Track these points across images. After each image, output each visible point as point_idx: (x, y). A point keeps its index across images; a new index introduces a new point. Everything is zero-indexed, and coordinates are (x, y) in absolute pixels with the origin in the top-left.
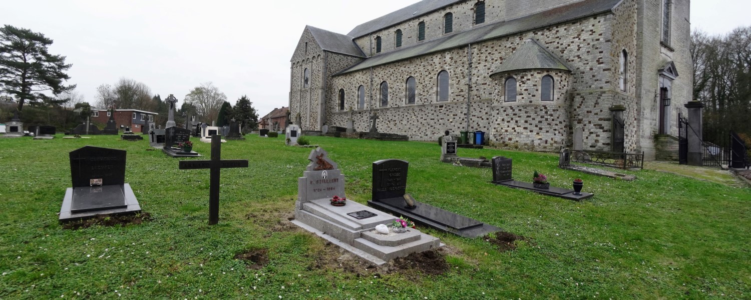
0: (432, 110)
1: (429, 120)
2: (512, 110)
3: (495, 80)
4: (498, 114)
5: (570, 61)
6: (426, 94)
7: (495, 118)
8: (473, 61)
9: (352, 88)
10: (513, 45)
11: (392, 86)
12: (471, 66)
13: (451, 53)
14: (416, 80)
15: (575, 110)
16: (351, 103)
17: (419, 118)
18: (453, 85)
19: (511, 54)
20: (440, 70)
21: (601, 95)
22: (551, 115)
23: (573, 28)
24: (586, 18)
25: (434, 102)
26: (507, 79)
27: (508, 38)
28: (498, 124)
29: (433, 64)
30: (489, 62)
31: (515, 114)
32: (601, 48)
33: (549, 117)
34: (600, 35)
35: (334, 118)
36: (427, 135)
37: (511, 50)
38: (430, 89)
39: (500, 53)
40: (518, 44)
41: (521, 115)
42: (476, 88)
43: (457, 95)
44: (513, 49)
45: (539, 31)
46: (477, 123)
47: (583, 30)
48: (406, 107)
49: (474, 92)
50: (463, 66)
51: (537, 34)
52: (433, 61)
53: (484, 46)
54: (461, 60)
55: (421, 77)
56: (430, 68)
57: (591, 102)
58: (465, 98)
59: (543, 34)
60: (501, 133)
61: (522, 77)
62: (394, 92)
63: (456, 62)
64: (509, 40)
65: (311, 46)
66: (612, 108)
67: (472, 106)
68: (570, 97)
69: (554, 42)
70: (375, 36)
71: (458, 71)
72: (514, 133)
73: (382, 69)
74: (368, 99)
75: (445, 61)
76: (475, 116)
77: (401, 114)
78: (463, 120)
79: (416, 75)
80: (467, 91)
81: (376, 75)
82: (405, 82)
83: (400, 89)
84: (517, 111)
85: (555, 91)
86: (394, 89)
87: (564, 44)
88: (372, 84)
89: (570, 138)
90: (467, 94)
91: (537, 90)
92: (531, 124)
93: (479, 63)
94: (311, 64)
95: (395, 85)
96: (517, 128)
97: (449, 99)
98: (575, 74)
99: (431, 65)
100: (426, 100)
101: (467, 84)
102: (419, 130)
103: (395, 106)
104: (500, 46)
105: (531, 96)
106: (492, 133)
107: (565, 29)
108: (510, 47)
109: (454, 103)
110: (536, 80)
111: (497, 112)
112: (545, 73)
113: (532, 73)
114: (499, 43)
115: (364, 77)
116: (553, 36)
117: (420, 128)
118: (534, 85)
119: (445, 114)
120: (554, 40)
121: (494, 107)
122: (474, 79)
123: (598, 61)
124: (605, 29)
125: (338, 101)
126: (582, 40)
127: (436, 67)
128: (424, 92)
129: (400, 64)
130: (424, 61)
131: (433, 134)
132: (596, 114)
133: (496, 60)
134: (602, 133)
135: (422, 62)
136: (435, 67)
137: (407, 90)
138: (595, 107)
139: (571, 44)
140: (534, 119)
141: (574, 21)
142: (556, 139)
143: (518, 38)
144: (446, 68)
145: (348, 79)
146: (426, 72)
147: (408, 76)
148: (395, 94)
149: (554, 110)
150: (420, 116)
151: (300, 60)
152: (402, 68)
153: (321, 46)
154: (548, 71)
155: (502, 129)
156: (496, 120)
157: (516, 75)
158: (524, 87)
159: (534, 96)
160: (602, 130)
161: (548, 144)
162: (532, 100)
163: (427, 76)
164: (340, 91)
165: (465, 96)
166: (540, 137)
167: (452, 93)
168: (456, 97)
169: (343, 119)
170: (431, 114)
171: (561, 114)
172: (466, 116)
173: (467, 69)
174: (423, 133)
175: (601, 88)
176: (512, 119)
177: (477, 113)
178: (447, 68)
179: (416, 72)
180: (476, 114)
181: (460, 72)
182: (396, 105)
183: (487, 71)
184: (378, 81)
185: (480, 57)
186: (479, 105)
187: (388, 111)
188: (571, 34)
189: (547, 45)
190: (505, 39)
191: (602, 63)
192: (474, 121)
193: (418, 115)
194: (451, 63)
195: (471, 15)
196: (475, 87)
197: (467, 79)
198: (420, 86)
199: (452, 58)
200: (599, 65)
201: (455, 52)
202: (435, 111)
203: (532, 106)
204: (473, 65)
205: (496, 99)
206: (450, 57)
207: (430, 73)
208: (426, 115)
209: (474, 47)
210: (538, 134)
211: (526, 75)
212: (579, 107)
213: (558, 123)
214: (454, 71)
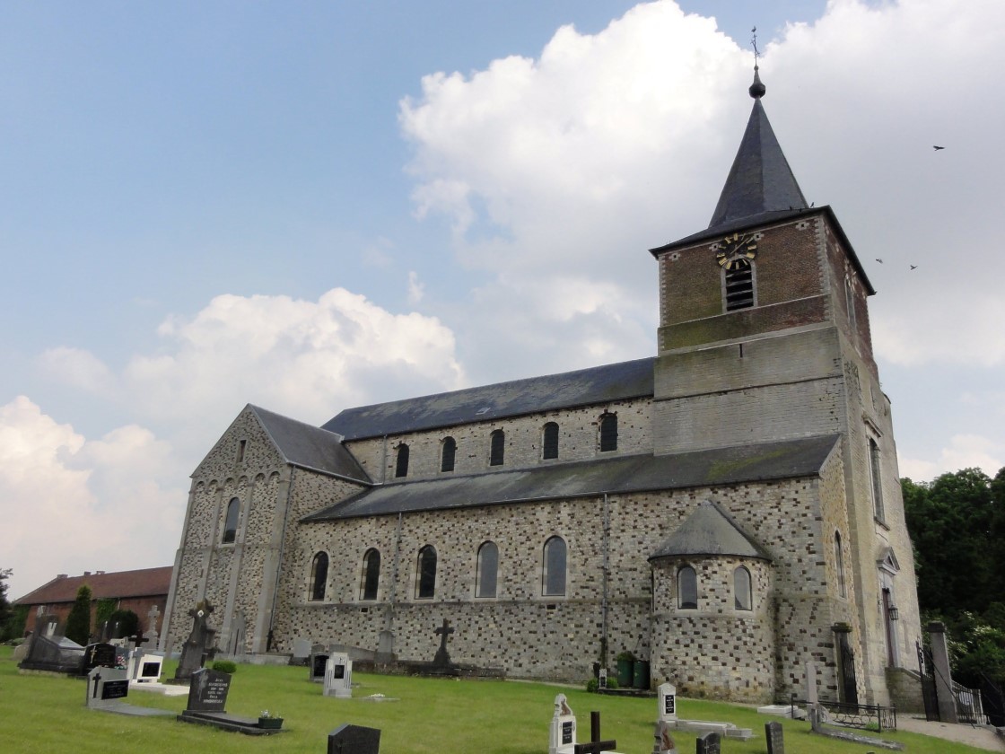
0: (532, 613)
1: (525, 634)
2: (691, 625)
3: (660, 568)
4: (668, 630)
5: (768, 544)
6: (519, 580)
7: (663, 637)
8: (611, 526)
9: (348, 551)
10: (680, 505)
11: (446, 557)
12: (609, 535)
13: (572, 505)
14: (499, 549)
15: (783, 627)
16: (342, 585)
17: (504, 628)
18: (574, 565)
19: (677, 520)
20: (550, 535)
21: (817, 605)
22: (751, 636)
23: (769, 491)
24: (787, 479)
25: (538, 597)
26: (680, 569)
27: (672, 493)
28: (670, 649)
29: (536, 522)
30: (640, 530)
31: (696, 633)
32: (809, 528)
33: (748, 639)
34: (808, 508)
35: (294, 618)
36: (520, 665)
37: (678, 514)
38: (528, 570)
39: (658, 516)
40: (688, 505)
41: (706, 634)
42: (618, 576)
43: (582, 587)
44: (679, 512)
45: (719, 489)
46: (622, 644)
47: (783, 498)
48: (477, 604)
49: (615, 584)
50: (594, 533)
51: (716, 493)
52: (536, 517)
53: (631, 501)
54: (589, 522)
55: (510, 544)
56: (528, 528)
57: (804, 614)
58: (597, 593)
59: (725, 495)
60: (675, 667)
61: (705, 568)
62: (450, 570)
63: (580, 523)
64: (674, 496)
65: (255, 450)
66: (835, 627)
67: (612, 609)
68: (776, 603)
69: (743, 510)
70: (396, 442)
71: (584, 540)
72: (698, 667)
73: (424, 520)
74: (386, 579)
75: (558, 519)
76: (616, 629)
77: (464, 617)
78: (595, 636)
79: (499, 540)
80: (601, 580)
81: (410, 531)
82: (476, 552)
83: (463, 565)
84: (699, 626)
85: (753, 593)
86: (450, 564)
87: (758, 515)
88: (399, 549)
89: (779, 676)
90: (602, 587)
91: (728, 591)
92: (723, 651)
93: (623, 531)
94: (250, 489)
95: (453, 556)
96: (700, 658)
97: (567, 593)
98: (777, 566)
99: (532, 523)
100: (520, 592)
101: (603, 568)
102: (504, 654)
103: (452, 600)
104: (658, 505)
105: (719, 600)
106: (658, 667)
107: (758, 492)
108: (675, 509)
109: (576, 601)
110: (725, 573)
111: (666, 626)
112: (738, 564)
113: (719, 562)
114: (656, 499)
115: (381, 531)
116: (742, 500)
117: (506, 650)
118: (725, 583)
119: (559, 622)
120: (743, 507)
121: (660, 616)
122: (614, 559)
123: (808, 548)
124: (812, 500)
125: (309, 580)
126: (783, 513)
127: (542, 528)
128: (515, 574)
129: (465, 513)
130: (518, 514)
131: (534, 663)
132: (813, 635)
133: (653, 529)
134: (825, 668)
135: (512, 516)
136: (539, 528)
137: (479, 568)
138: (810, 623)
139: (769, 517)
140: (726, 642)
141: (771, 481)
142: (761, 679)
143: (687, 495)
144: (562, 532)
145: (340, 532)
146: (520, 535)
147: (483, 541)
148: (452, 573)
149: (754, 628)
150: (506, 624)
151: (221, 478)
152: (471, 523)
153: (282, 454)
154: (741, 560)
155: (676, 658)
156: (665, 642)
157: (695, 562)
158: (709, 584)
159: (724, 601)
160: (824, 663)
161: (751, 688)
162: (722, 608)
163: (522, 543)
164: (315, 558)
165: (598, 590)
166: (737, 675)
167: (573, 582)
168: (580, 591)
169: (319, 623)
170: (530, 622)
171: (765, 634)
172: (600, 629)
173: (602, 539)
174: (513, 661)
175: (816, 592)
176: (692, 641)
177: (620, 624)
178: (564, 532)
179: (501, 533)
180: (619, 626)
181: (588, 542)
182: (453, 597)
183: (637, 546)
184: (414, 543)
185: (624, 519)
186: (623, 609)
187: (434, 611)
188: (767, 502)
189: (733, 514)
190: (666, 495)
191: (814, 552)
192: (615, 640)
193: (502, 622)
194: (571, 523)
195: (594, 434)
196: (617, 573)
197: (601, 557)
198: (508, 563)
199: (572, 516)
200: (810, 556)
201: (579, 504)
202: (539, 616)
203: (723, 618)
204: (611, 531)
205: (662, 602)
206: (570, 512)
207: (528, 539)
208: (519, 622)
209: (612, 500)
210: (734, 669)
211: (711, 565)
212: (788, 623)
213: (761, 649)
214: (577, 540)
